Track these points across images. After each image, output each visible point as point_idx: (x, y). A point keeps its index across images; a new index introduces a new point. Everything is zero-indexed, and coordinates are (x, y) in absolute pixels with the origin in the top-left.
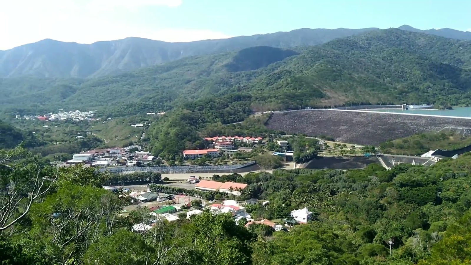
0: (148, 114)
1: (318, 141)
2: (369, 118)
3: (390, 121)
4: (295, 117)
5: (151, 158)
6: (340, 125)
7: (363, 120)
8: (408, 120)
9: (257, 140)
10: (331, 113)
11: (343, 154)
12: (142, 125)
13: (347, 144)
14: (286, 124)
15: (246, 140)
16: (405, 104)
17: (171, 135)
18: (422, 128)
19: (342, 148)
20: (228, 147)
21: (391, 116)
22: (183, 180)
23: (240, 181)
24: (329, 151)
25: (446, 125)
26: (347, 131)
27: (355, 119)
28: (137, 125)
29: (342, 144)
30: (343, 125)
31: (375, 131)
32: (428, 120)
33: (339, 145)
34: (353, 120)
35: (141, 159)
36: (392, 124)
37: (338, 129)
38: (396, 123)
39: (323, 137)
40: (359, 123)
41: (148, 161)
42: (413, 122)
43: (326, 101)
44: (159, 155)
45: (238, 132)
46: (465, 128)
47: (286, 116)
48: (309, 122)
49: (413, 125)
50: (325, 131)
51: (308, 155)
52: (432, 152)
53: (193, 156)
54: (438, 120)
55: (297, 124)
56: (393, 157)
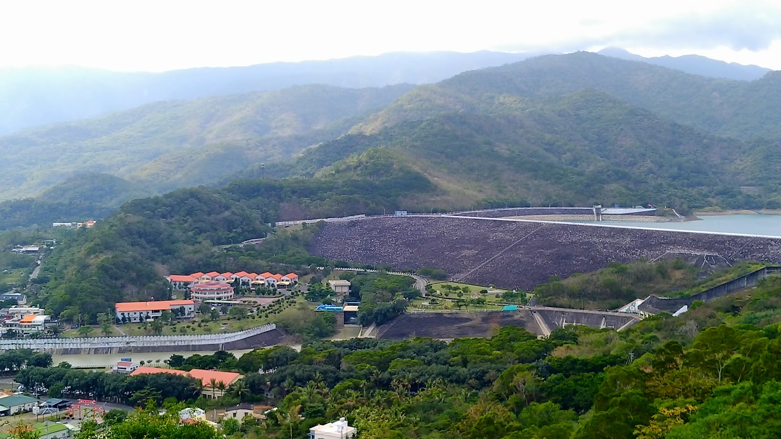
0: (55, 224)
1: (415, 281)
2: (521, 233)
3: (562, 240)
4: (371, 230)
5: (40, 319)
6: (462, 248)
7: (508, 237)
8: (597, 237)
9: (286, 280)
10: (446, 223)
11: (460, 306)
12: (37, 249)
13: (471, 287)
14: (353, 245)
15: (262, 279)
16: (600, 206)
17: (93, 269)
18: (623, 254)
19: (460, 295)
20: (220, 295)
21: (564, 228)
22: (104, 368)
23: (228, 368)
24: (433, 300)
25: (672, 247)
26: (476, 260)
27: (492, 235)
28: (24, 249)
29: (462, 286)
30: (468, 248)
31: (531, 260)
32: (636, 237)
33: (456, 289)
34: (488, 238)
35: (18, 322)
36: (564, 245)
37: (457, 255)
38: (572, 242)
39: (426, 274)
40: (500, 244)
41: (34, 326)
42: (607, 240)
43: (438, 198)
44: (62, 313)
45: (246, 264)
46: (706, 253)
47: (353, 229)
48: (400, 241)
49: (605, 248)
50: (432, 259)
51: (388, 310)
52: (639, 302)
53: (138, 315)
54: (655, 237)
55: (375, 247)
56: (563, 313)
